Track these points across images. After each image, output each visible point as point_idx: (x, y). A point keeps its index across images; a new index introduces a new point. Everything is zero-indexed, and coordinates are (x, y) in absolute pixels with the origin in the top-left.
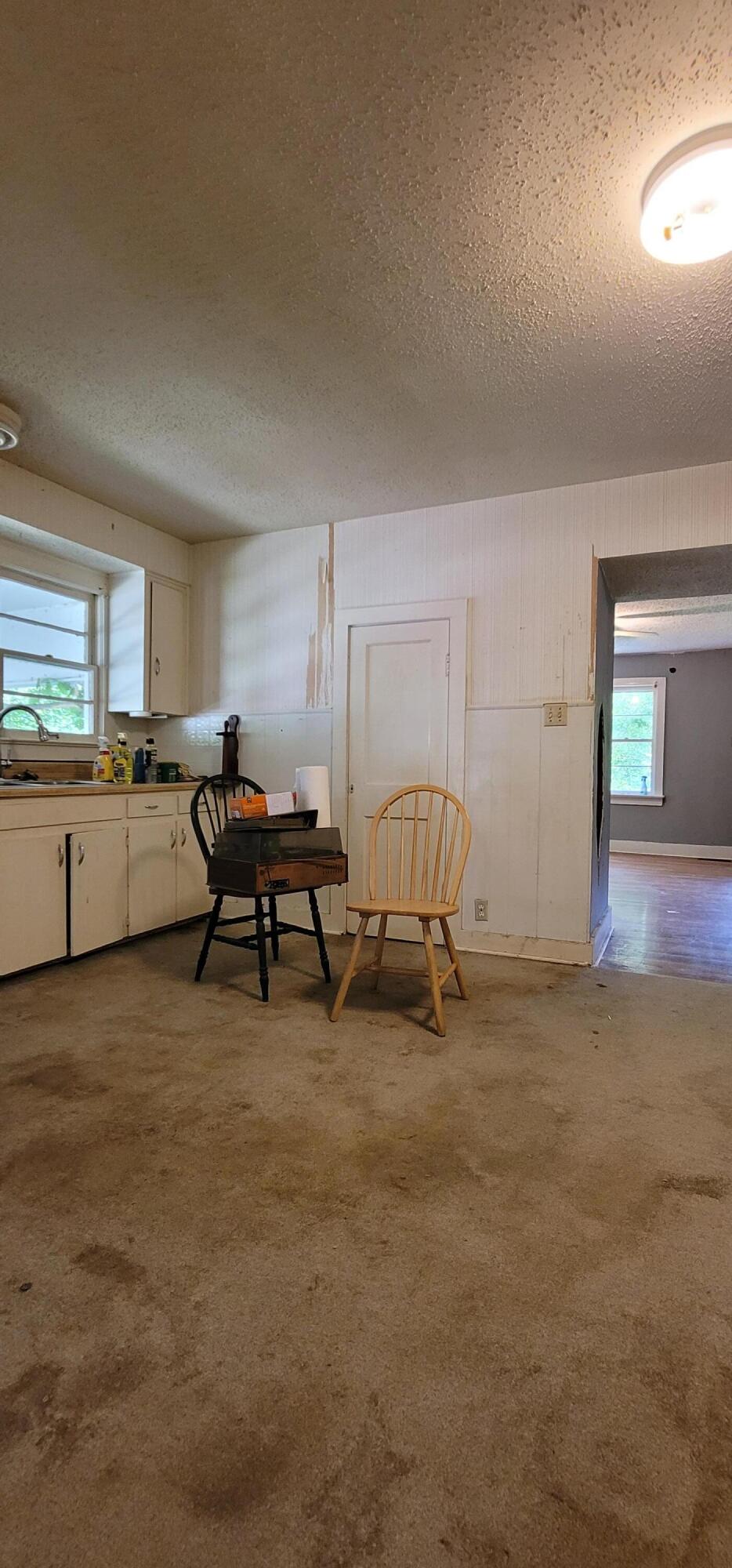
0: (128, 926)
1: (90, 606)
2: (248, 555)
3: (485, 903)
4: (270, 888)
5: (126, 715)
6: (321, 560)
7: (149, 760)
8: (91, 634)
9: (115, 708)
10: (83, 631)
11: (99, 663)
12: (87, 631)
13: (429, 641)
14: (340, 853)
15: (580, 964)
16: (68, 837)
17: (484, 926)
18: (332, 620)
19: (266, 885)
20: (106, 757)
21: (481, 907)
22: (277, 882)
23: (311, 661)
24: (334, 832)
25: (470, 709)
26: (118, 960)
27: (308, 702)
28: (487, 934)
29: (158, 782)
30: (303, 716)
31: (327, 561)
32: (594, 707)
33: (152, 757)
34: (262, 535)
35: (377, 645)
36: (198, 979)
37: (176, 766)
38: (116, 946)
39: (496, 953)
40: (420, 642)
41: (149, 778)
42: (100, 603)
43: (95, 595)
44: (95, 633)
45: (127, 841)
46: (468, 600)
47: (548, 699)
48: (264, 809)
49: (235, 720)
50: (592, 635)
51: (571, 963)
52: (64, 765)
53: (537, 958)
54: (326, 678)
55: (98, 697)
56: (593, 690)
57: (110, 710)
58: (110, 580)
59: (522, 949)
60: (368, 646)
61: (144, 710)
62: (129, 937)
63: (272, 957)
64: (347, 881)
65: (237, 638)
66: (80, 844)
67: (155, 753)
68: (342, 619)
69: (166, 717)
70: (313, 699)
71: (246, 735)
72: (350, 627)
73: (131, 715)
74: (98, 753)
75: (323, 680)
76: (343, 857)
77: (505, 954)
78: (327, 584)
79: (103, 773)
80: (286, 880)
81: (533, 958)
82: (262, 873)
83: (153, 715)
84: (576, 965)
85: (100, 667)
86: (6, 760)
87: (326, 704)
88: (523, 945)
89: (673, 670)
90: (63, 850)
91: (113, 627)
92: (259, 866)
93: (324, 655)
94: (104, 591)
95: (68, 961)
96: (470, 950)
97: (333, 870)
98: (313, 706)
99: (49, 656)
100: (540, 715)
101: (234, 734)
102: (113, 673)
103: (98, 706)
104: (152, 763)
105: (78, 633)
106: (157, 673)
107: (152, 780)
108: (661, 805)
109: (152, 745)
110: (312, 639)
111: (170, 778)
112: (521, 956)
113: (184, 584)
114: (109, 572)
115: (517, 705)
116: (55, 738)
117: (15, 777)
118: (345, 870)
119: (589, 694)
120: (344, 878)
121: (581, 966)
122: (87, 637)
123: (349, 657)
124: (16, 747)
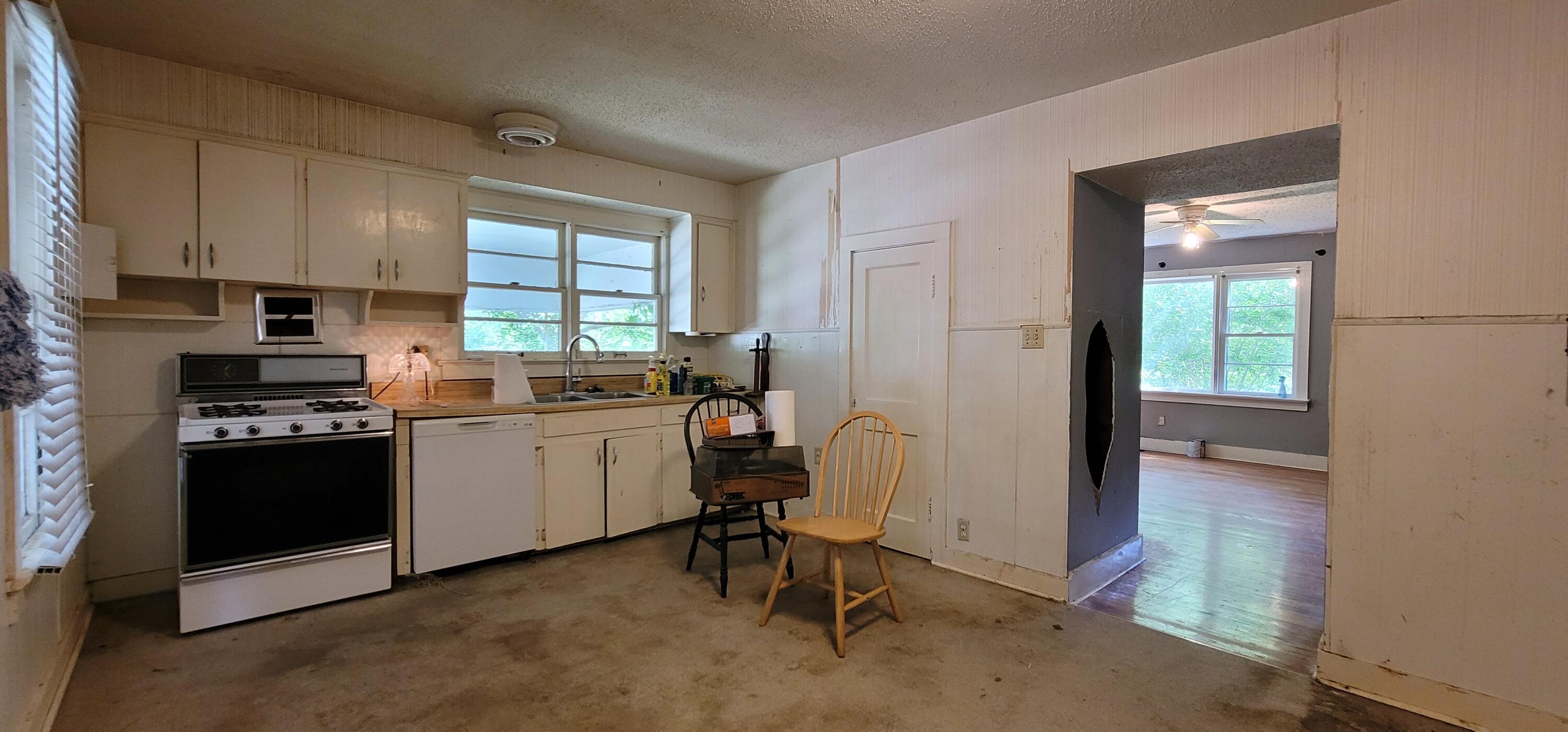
0: (662, 514)
1: (655, 246)
2: (776, 192)
3: (967, 524)
4: (726, 499)
5: (683, 334)
6: (830, 192)
7: (685, 376)
8: (657, 268)
9: (674, 329)
10: (650, 267)
11: (662, 293)
12: (654, 266)
13: (918, 264)
14: (803, 469)
15: (1056, 599)
16: (605, 441)
17: (965, 547)
18: (838, 248)
19: (722, 497)
20: (653, 373)
21: (963, 527)
22: (733, 494)
23: (823, 285)
24: (797, 451)
25: (954, 330)
26: (647, 543)
27: (821, 322)
28: (968, 555)
29: (694, 394)
30: (816, 334)
31: (835, 192)
32: (1070, 330)
33: (688, 373)
34: (788, 173)
35: (874, 268)
36: (689, 568)
37: (711, 380)
38: (650, 531)
39: (974, 575)
40: (910, 264)
41: (686, 391)
42: (663, 242)
43: (659, 237)
44: (660, 268)
45: (661, 444)
46: (951, 223)
47: (1026, 320)
48: (727, 429)
49: (766, 336)
50: (1069, 253)
51: (1047, 596)
52: (629, 379)
53: (1014, 586)
54: (834, 301)
55: (662, 321)
56: (1070, 312)
57: (671, 331)
58: (670, 224)
59: (1000, 575)
60: (867, 270)
61: (691, 331)
62: (661, 524)
63: (764, 556)
64: (808, 495)
65: (769, 265)
66: (614, 448)
67: (690, 369)
68: (847, 245)
69: (713, 335)
70: (824, 319)
71: (775, 350)
72: (853, 252)
73: (687, 335)
74: (648, 370)
75: (832, 302)
76: (805, 473)
77: (985, 578)
78: (835, 214)
79: (650, 386)
80: (743, 493)
81: (1011, 585)
82: (717, 486)
83: (702, 334)
84: (1051, 600)
85: (662, 296)
86: (577, 377)
87: (835, 324)
88: (1001, 570)
89: (1321, 253)
90: (602, 453)
91: (672, 262)
92: (714, 480)
93: (833, 279)
94: (666, 233)
95: (605, 541)
96: (952, 568)
97: (790, 485)
98: (824, 326)
99: (619, 291)
100: (1018, 337)
101: (765, 350)
102: (671, 300)
103: (662, 328)
104: (688, 378)
105: (646, 269)
106: (703, 300)
107: (688, 393)
108: (1306, 410)
109: (689, 363)
110: (824, 264)
111: (705, 390)
112: (998, 581)
113: (731, 221)
114: (668, 217)
115: (998, 326)
116: (624, 356)
117: (587, 390)
118: (806, 485)
119: (1066, 316)
120: (806, 494)
121: (1056, 602)
122: (654, 272)
123: (852, 281)
124: (589, 365)
